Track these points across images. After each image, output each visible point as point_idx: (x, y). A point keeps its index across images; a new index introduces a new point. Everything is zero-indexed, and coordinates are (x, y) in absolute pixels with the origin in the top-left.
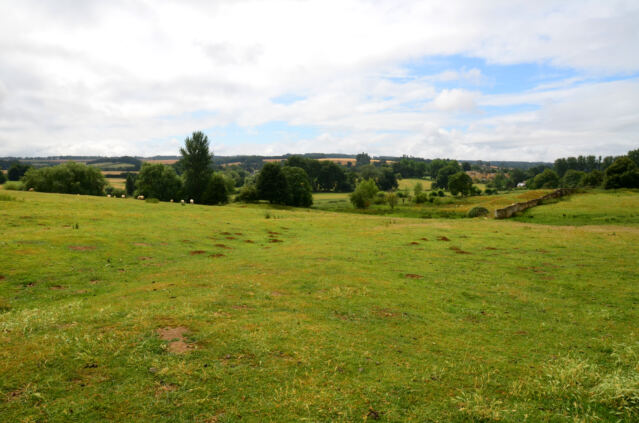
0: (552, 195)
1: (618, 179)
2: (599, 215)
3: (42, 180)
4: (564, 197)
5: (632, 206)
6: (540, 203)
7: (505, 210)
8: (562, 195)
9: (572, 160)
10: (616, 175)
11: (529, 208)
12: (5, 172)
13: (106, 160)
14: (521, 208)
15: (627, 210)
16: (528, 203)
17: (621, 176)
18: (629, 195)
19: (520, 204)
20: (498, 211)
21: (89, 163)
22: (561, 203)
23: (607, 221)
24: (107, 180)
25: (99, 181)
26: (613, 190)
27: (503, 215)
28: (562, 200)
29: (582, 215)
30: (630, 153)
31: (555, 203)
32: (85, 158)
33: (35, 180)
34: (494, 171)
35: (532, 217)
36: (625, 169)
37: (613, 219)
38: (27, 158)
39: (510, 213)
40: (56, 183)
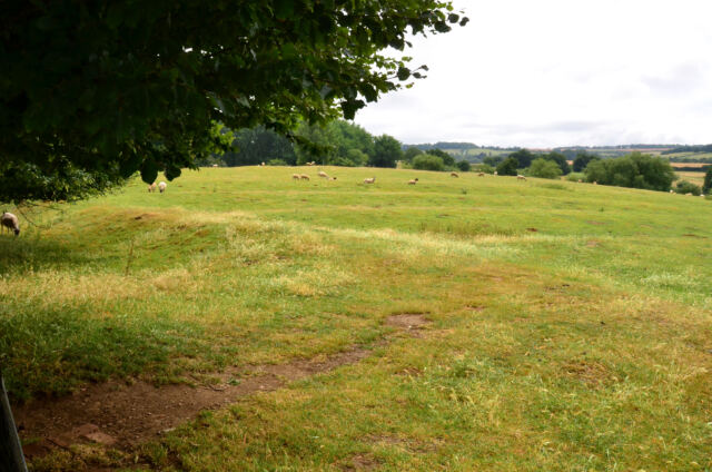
3: (603, 172)
12: (570, 163)
13: (688, 149)
21: (664, 153)
24: (676, 173)
25: (666, 174)
32: (661, 146)
33: (597, 172)
38: (594, 148)
40: (619, 176)
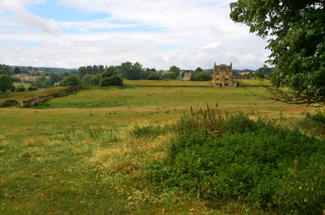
0: (65, 90)
1: (108, 80)
2: (91, 103)
4: (74, 92)
5: (112, 97)
6: (56, 96)
7: (29, 101)
8: (72, 90)
9: (89, 67)
10: (107, 78)
11: (48, 99)
14: (42, 100)
15: (108, 99)
16: (47, 96)
17: (110, 78)
18: (113, 90)
19: (41, 97)
20: (24, 102)
22: (71, 96)
23: (94, 106)
26: (105, 87)
27: (27, 105)
28: (72, 94)
29: (80, 103)
30: (122, 64)
31: (66, 96)
34: (38, 74)
35: (48, 105)
36: (111, 74)
37: (97, 105)
39: (33, 103)
